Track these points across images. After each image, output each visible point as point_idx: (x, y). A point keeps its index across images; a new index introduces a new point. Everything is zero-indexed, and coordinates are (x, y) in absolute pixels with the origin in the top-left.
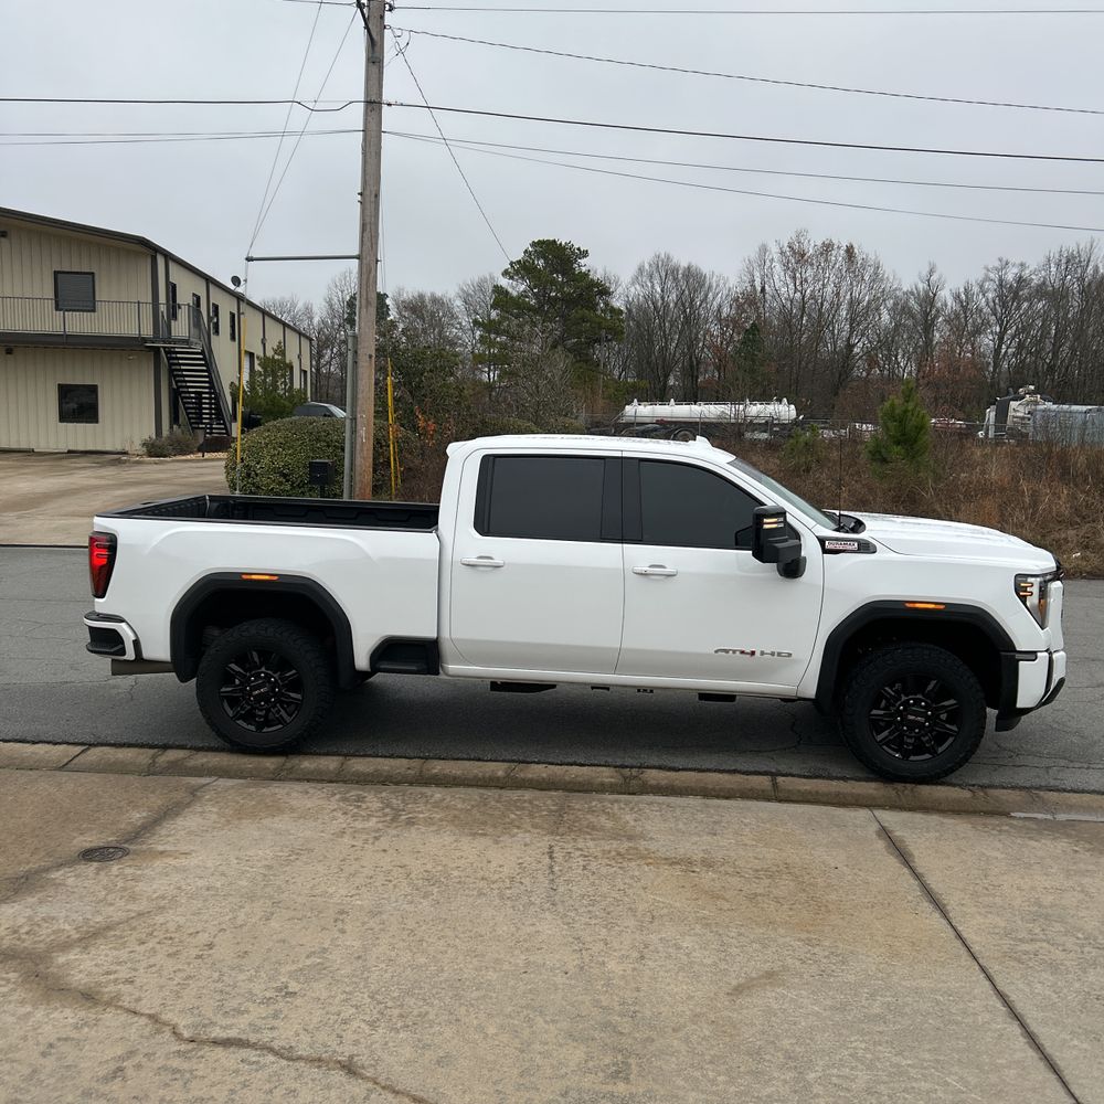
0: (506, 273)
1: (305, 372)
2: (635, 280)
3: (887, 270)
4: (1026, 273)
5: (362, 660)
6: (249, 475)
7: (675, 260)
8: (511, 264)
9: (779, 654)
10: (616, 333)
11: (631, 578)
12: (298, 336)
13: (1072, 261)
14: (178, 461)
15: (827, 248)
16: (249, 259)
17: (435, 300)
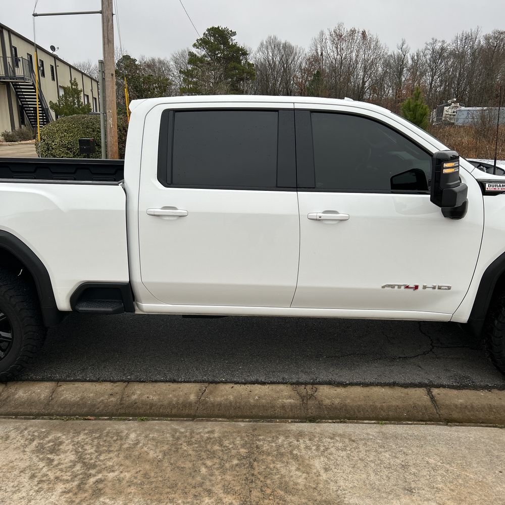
0: (195, 45)
1: (95, 99)
2: (259, 50)
3: (382, 43)
4: (445, 45)
5: (63, 302)
6: (48, 149)
7: (279, 40)
8: (197, 41)
9: (440, 288)
10: (251, 75)
11: (305, 222)
12: (90, 80)
13: (468, 38)
14: (22, 144)
15: (353, 32)
16: (35, 15)
17: (160, 62)
